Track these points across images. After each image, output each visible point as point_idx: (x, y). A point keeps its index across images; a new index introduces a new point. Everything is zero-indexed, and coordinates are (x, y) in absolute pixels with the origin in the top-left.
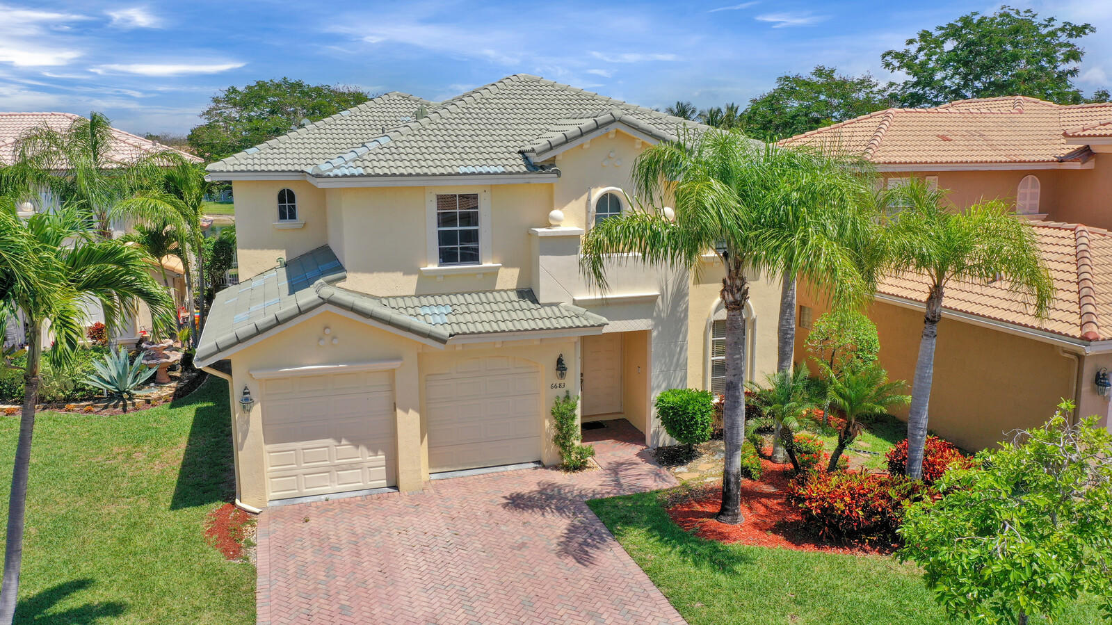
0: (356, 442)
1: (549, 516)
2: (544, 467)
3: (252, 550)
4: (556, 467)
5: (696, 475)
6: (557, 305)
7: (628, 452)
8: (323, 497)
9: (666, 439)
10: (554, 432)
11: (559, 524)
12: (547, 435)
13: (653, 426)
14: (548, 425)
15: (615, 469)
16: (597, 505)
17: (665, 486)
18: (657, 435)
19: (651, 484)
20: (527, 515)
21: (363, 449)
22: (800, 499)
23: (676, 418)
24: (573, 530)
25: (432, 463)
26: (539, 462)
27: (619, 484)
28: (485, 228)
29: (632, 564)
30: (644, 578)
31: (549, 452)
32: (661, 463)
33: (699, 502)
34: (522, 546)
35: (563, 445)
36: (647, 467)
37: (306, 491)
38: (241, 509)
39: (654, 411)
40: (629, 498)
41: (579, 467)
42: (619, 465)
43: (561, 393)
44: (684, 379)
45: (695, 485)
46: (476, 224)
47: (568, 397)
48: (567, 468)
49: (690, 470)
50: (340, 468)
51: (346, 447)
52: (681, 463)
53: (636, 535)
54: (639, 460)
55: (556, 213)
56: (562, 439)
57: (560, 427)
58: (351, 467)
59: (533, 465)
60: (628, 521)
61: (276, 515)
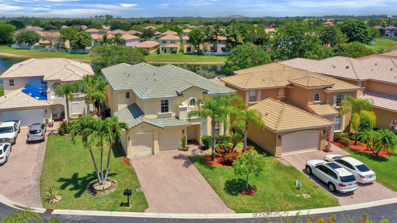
0: (147, 146)
1: (181, 160)
2: (180, 150)
3: (132, 165)
4: (182, 150)
5: (208, 152)
6: (183, 120)
7: (196, 147)
8: (141, 156)
9: (203, 145)
10: (182, 144)
11: (183, 161)
12: (181, 144)
13: (201, 142)
14: (181, 142)
15: (193, 151)
16: (190, 158)
17: (202, 154)
18: (201, 144)
19: (200, 154)
20: (177, 160)
21: (148, 147)
22: (224, 158)
23: (205, 141)
24: (185, 162)
25: (160, 150)
26: (179, 149)
27: (194, 154)
28: (169, 106)
29: (196, 169)
30: (198, 171)
31: (181, 147)
32: (202, 150)
33: (208, 158)
34: (177, 165)
35: (183, 146)
36: (199, 150)
37: (138, 155)
38: (127, 158)
39: (201, 140)
40: (196, 157)
41: (187, 150)
42: (194, 150)
43: (183, 136)
44: (207, 133)
45: (208, 154)
46: (168, 105)
47: (185, 137)
48: (184, 151)
49: (207, 151)
50: (144, 150)
51: (145, 147)
52: (206, 150)
53: (196, 163)
54: (198, 149)
55: (183, 103)
56: (183, 145)
57: (183, 143)
58: (146, 150)
59: (178, 150)
60: (195, 161)
61: (134, 159)
